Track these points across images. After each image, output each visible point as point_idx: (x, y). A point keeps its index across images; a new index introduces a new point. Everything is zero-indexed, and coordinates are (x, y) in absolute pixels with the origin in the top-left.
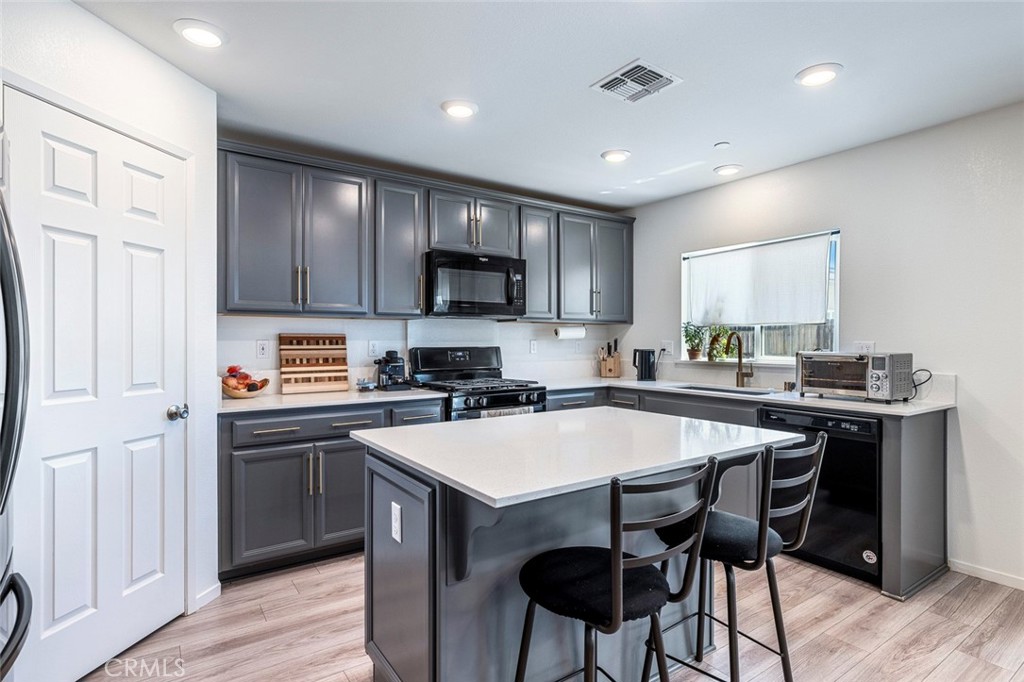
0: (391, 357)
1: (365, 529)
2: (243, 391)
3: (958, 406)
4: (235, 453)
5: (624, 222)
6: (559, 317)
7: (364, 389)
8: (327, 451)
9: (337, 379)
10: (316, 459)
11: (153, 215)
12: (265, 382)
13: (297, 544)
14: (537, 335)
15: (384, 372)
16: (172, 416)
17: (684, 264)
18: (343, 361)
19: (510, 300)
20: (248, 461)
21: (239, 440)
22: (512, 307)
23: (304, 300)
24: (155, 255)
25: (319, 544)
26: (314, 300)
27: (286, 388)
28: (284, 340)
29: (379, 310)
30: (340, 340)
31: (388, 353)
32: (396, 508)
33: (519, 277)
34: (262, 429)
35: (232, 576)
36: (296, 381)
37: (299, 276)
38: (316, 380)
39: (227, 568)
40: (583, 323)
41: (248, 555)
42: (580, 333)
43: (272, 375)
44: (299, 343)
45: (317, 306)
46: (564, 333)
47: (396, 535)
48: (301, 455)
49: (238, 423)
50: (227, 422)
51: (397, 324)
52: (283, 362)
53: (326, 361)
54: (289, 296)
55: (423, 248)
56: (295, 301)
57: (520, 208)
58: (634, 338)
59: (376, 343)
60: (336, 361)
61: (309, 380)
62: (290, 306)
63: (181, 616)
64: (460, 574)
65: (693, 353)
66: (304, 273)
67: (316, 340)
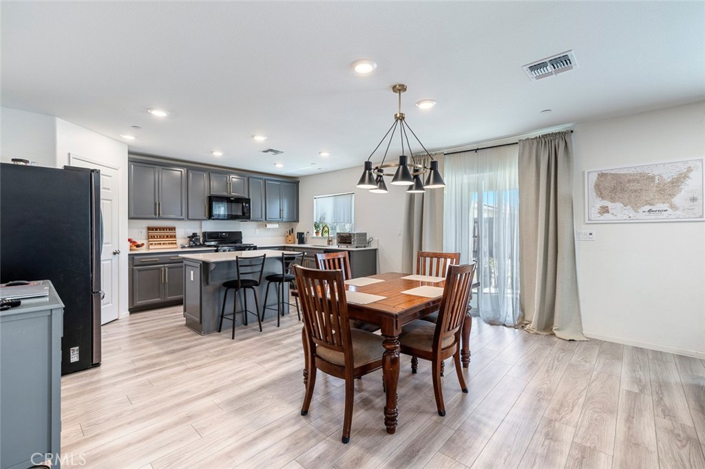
0: (195, 235)
1: (183, 296)
2: (135, 248)
3: (379, 248)
4: (135, 268)
5: (295, 183)
6: (266, 219)
7: (183, 247)
8: (169, 268)
9: (172, 243)
10: (165, 271)
11: (109, 189)
12: (143, 244)
13: (157, 300)
14: (259, 227)
15: (192, 241)
16: (115, 254)
17: (315, 200)
18: (175, 237)
19: (244, 213)
20: (139, 270)
21: (136, 263)
22: (245, 216)
23: (159, 214)
24: (109, 202)
25: (166, 300)
26: (163, 214)
27: (151, 247)
28: (149, 229)
29: (190, 218)
30: (173, 229)
31: (193, 234)
32: (192, 272)
33: (247, 205)
34: (145, 259)
35: (134, 310)
36: (155, 244)
37: (156, 206)
38: (163, 244)
39: (132, 307)
40: (278, 222)
41: (139, 303)
42: (276, 226)
43: (145, 242)
44: (156, 230)
45: (164, 216)
46: (269, 226)
47: (192, 279)
48: (159, 269)
49: (136, 257)
50: (131, 257)
51: (198, 222)
52: (149, 237)
53: (167, 237)
54: (153, 213)
55: (207, 194)
56: (156, 214)
57: (248, 179)
58: (299, 228)
59: (189, 230)
60: (171, 237)
61: (160, 244)
62: (154, 216)
63: (117, 320)
64: (207, 283)
65: (317, 233)
66: (159, 204)
67: (163, 229)
